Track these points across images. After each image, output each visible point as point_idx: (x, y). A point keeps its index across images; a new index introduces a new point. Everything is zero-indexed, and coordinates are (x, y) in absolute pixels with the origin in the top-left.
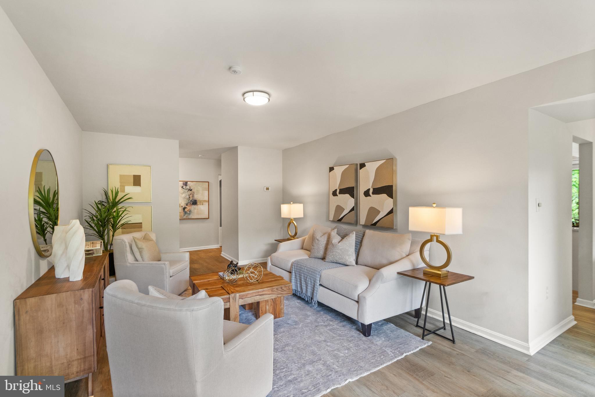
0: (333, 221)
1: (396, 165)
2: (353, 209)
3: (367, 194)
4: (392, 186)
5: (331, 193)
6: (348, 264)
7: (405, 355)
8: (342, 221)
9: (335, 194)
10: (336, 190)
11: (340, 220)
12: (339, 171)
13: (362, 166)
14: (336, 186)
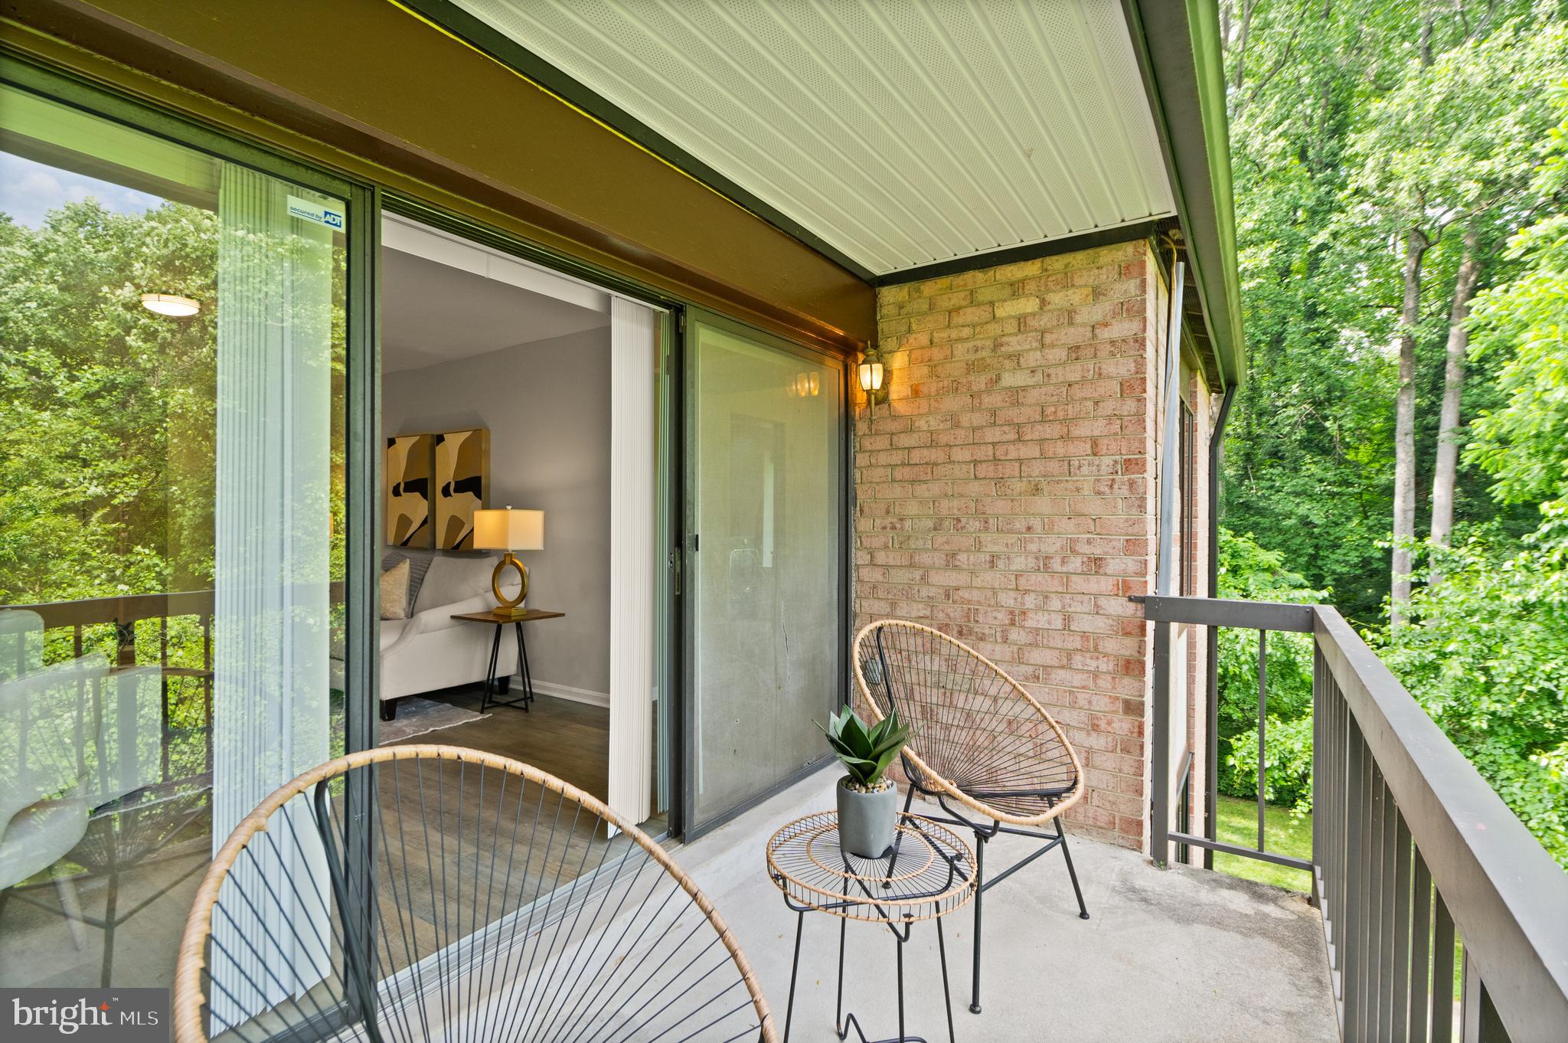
0: (394, 546)
1: (488, 442)
2: (425, 522)
3: (446, 492)
4: (479, 479)
5: (391, 489)
6: (389, 616)
7: (431, 729)
8: (409, 544)
9: (396, 492)
10: (399, 484)
11: (405, 544)
12: (404, 446)
13: (440, 439)
14: (399, 477)
